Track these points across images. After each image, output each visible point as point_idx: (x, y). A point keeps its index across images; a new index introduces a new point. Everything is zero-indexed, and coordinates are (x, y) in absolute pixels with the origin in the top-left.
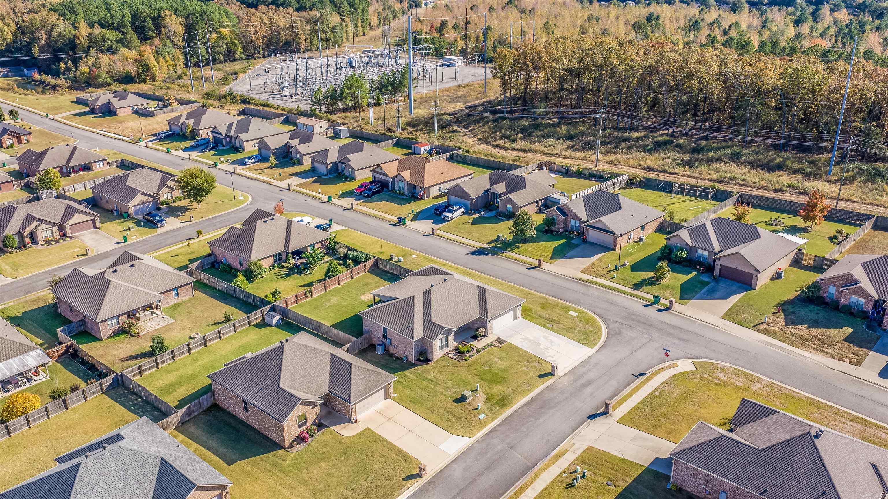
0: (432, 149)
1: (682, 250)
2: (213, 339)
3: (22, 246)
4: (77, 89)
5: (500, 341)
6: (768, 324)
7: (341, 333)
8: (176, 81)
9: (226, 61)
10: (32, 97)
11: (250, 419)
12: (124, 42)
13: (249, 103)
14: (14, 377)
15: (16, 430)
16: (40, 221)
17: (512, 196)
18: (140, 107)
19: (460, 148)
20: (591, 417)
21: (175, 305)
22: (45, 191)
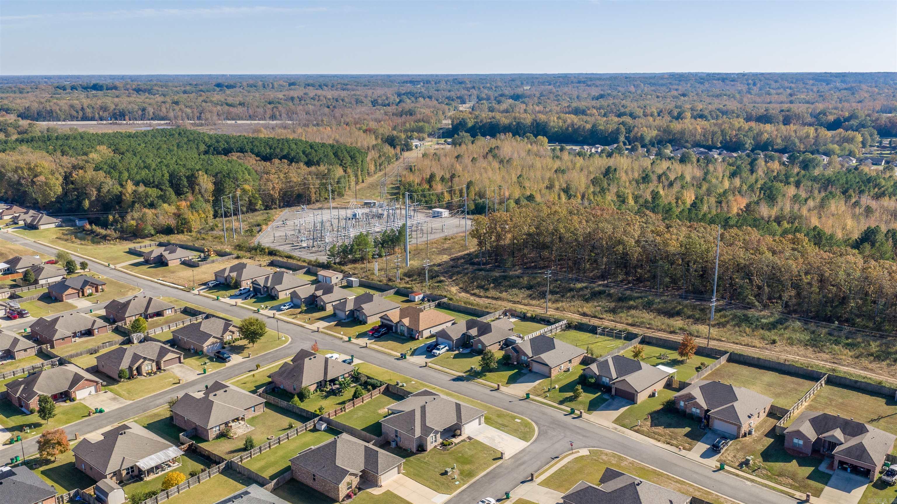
0: (424, 298)
1: (592, 378)
2: (283, 440)
3: (131, 377)
4: (126, 239)
5: (470, 438)
6: (640, 426)
7: (368, 434)
8: (210, 232)
9: (247, 212)
10: (89, 247)
11: (317, 486)
12: (164, 199)
13: (275, 255)
14: (160, 465)
15: (171, 495)
16: (145, 359)
17: (482, 338)
18: (187, 259)
19: (445, 297)
20: (523, 482)
21: (253, 418)
22: (135, 334)
